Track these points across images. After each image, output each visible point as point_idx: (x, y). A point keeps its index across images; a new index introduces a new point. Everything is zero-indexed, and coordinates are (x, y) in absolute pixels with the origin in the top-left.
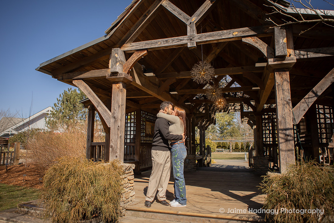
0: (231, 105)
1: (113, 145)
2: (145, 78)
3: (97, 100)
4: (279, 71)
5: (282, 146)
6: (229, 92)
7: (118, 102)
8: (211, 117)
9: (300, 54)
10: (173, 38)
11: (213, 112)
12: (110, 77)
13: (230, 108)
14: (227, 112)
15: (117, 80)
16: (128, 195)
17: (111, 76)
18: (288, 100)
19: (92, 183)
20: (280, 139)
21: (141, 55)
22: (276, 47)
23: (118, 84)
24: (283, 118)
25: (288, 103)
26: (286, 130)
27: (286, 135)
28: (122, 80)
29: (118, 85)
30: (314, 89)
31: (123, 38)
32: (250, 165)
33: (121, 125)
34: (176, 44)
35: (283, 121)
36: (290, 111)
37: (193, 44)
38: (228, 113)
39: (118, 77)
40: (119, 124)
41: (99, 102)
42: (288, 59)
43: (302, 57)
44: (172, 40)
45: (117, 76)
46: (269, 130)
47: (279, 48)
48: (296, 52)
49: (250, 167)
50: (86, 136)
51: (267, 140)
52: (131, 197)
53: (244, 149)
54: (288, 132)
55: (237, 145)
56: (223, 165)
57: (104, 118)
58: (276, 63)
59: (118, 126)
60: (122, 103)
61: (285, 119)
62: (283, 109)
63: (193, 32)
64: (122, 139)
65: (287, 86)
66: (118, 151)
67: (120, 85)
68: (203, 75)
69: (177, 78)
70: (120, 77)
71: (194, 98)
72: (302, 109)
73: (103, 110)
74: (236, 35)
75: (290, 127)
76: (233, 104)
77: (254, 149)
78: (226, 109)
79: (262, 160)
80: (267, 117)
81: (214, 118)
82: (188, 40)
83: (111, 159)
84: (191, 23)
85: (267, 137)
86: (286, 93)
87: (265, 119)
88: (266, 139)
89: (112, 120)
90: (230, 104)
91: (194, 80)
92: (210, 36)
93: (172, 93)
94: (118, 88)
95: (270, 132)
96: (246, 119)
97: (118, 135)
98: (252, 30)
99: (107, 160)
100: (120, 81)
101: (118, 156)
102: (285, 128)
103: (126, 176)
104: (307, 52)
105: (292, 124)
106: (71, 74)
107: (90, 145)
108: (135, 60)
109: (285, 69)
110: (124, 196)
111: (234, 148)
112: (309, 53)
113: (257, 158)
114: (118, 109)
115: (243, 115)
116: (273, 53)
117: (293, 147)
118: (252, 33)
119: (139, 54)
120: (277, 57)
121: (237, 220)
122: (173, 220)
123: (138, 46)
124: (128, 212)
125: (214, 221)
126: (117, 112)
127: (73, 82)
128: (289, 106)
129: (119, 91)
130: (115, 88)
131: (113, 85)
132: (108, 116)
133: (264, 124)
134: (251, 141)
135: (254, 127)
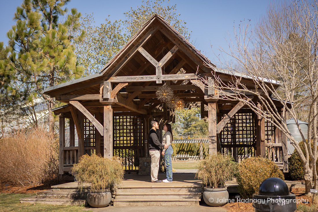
1: (106, 148)
2: (120, 95)
4: (210, 103)
5: (210, 146)
7: (109, 119)
10: (146, 76)
12: (103, 102)
13: (191, 105)
15: (107, 104)
18: (214, 120)
21: (124, 86)
24: (211, 130)
25: (214, 122)
26: (212, 137)
27: (212, 140)
28: (111, 103)
29: (108, 107)
30: (229, 114)
31: (110, 72)
34: (148, 80)
37: (160, 81)
38: (190, 109)
41: (93, 118)
42: (215, 96)
44: (146, 77)
45: (108, 101)
47: (210, 90)
54: (213, 138)
57: (98, 129)
58: (208, 98)
59: (110, 135)
60: (111, 119)
62: (211, 125)
63: (160, 73)
65: (214, 112)
67: (110, 107)
69: (143, 91)
70: (110, 101)
72: (222, 125)
73: (97, 123)
74: (187, 78)
75: (215, 135)
81: (173, 115)
82: (156, 78)
84: (158, 67)
85: (225, 138)
86: (213, 116)
89: (105, 131)
93: (135, 100)
94: (108, 109)
97: (109, 141)
98: (196, 75)
101: (110, 155)
102: (212, 136)
105: (216, 133)
106: (68, 96)
107: (62, 149)
108: (119, 89)
109: (214, 102)
114: (109, 123)
115: (204, 114)
116: (207, 91)
117: (216, 146)
118: (196, 77)
119: (122, 85)
120: (209, 95)
121: (186, 188)
122: (149, 192)
123: (122, 80)
124: (119, 190)
125: (173, 190)
126: (108, 126)
127: (70, 102)
128: (215, 123)
129: (109, 111)
130: (106, 109)
131: (104, 106)
132: (101, 128)
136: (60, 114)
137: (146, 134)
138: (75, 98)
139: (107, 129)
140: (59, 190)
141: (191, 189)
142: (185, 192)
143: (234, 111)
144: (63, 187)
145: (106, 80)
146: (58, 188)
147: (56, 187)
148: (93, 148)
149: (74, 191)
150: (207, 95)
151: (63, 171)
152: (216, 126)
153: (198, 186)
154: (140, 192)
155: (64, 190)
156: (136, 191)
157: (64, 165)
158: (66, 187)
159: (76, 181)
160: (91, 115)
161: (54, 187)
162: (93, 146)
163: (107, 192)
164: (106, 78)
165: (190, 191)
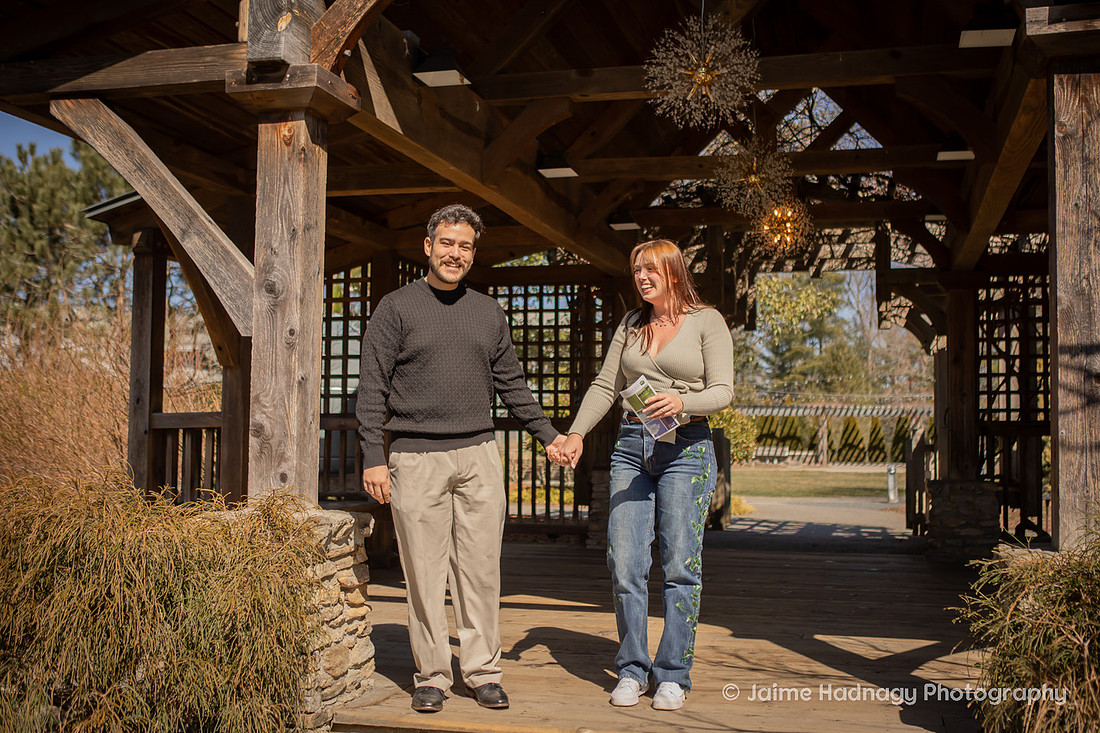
0: (829, 237)
1: (266, 424)
2: (420, 97)
3: (183, 201)
5: (1071, 427)
6: (824, 172)
7: (286, 213)
8: (734, 292)
11: (746, 272)
12: (246, 88)
13: (825, 251)
14: (812, 270)
15: (279, 103)
16: (340, 658)
17: (249, 81)
19: (168, 602)
20: (1061, 392)
23: (286, 120)
24: (1080, 293)
27: (1090, 375)
28: (306, 100)
29: (285, 129)
32: (913, 519)
33: (303, 327)
38: (817, 274)
39: (286, 86)
40: (295, 319)
41: (190, 210)
45: (280, 79)
46: (1006, 355)
49: (910, 532)
50: (123, 385)
51: (994, 406)
52: (357, 666)
53: (882, 450)
55: (849, 428)
56: (785, 523)
57: (217, 291)
58: (1059, 28)
59: (292, 332)
60: (307, 215)
61: (1090, 298)
64: (309, 391)
66: (292, 452)
67: (300, 128)
68: (704, 83)
69: (578, 97)
70: (295, 86)
71: (656, 203)
73: (214, 250)
76: (839, 232)
77: (932, 448)
78: (804, 259)
79: (970, 500)
80: (998, 294)
81: (750, 301)
83: (258, 489)
85: (998, 392)
87: (990, 304)
88: (990, 401)
89: (260, 302)
90: (827, 231)
91: (659, 111)
93: (549, 173)
94: (288, 145)
95: (1009, 368)
96: (901, 305)
97: (289, 372)
99: (237, 493)
100: (298, 109)
101: (291, 475)
102: (1086, 341)
103: (330, 567)
107: (144, 425)
110: (323, 664)
111: (836, 446)
113: (945, 487)
114: (286, 245)
115: (889, 284)
126: (283, 264)
127: (53, 109)
129: (289, 159)
130: (272, 144)
131: (262, 127)
132: (237, 281)
133: (983, 329)
134: (916, 412)
135: (934, 342)
136: (137, 236)
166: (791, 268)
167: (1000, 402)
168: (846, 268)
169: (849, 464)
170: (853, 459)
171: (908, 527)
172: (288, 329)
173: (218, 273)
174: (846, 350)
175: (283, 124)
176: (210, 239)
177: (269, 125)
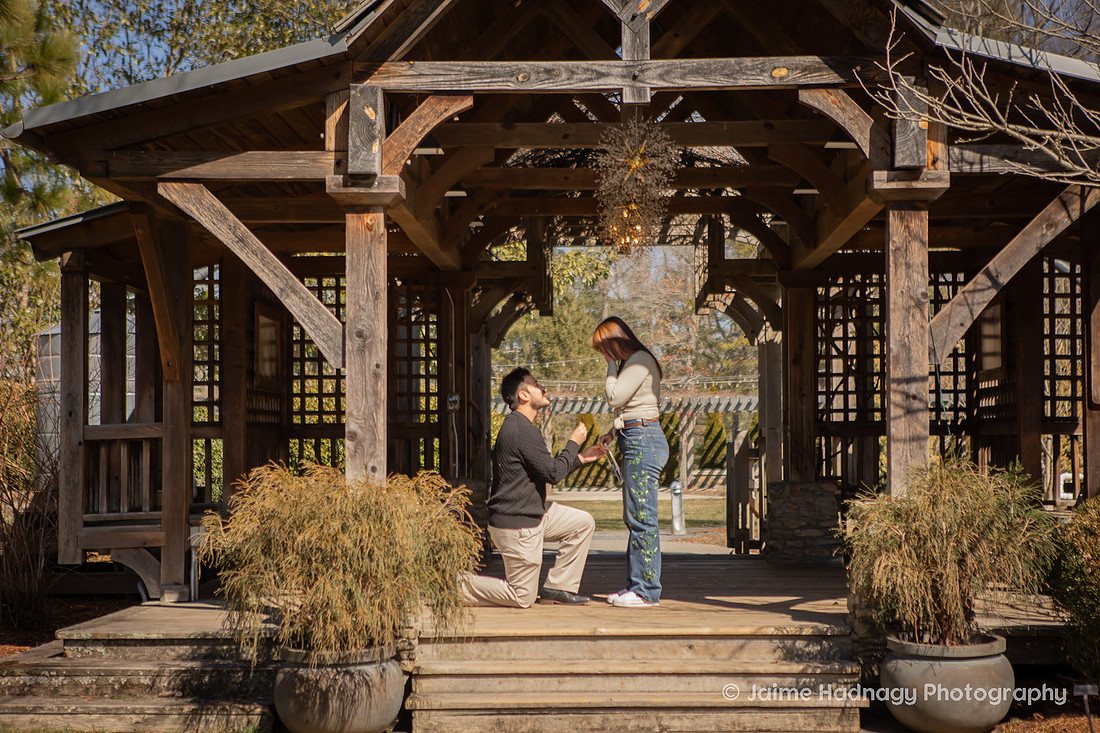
1: (359, 431)
4: (900, 209)
5: (898, 427)
7: (371, 280)
9: (962, 160)
10: (571, 63)
12: (343, 190)
15: (366, 201)
17: (345, 185)
18: (920, 296)
20: (892, 407)
21: (451, 113)
22: (899, 140)
23: (369, 212)
24: (904, 346)
25: (919, 305)
26: (909, 380)
27: (907, 396)
28: (388, 201)
29: (368, 218)
30: (991, 265)
34: (582, 86)
35: (903, 355)
36: (922, 327)
37: (640, 92)
39: (374, 191)
40: (381, 357)
42: (930, 176)
43: (966, 168)
44: (568, 69)
45: (370, 185)
47: (905, 143)
48: (951, 152)
49: (731, 551)
51: (832, 406)
54: (913, 388)
58: (893, 185)
59: (378, 366)
60: (385, 281)
61: (909, 349)
62: (906, 322)
63: (643, 51)
65: (919, 255)
66: (380, 451)
67: (377, 219)
70: (380, 191)
72: (957, 320)
74: (781, 78)
75: (921, 374)
79: (810, 500)
82: (623, 77)
84: (633, 18)
85: (837, 392)
86: (915, 275)
88: (829, 402)
89: (352, 344)
92: (698, 73)
93: (449, 194)
94: (370, 230)
97: (376, 394)
98: (830, 67)
100: (379, 206)
101: (380, 467)
102: (907, 375)
104: (983, 154)
105: (926, 363)
106: (152, 158)
107: (78, 437)
108: (428, 130)
109: (919, 204)
112: (985, 157)
113: (788, 487)
114: (371, 303)
116: (889, 149)
117: (925, 428)
118: (831, 77)
119: (443, 107)
120: (899, 169)
121: (770, 637)
122: (581, 658)
123: (441, 79)
124: (427, 648)
125: (706, 647)
126: (369, 317)
127: (161, 190)
128: (922, 311)
129: (372, 241)
130: (358, 229)
131: (349, 216)
132: (328, 328)
133: (821, 327)
134: (689, 405)
135: (762, 333)
136: (67, 255)
137: (452, 365)
138: (189, 169)
139: (360, 334)
140: (101, 649)
141: (800, 644)
142: (763, 658)
143: (1016, 252)
144: (120, 635)
145: (361, 77)
146: (95, 641)
147: (84, 636)
148: (208, 431)
149: (179, 657)
150: (890, 166)
151: (80, 551)
152: (927, 326)
153: (836, 630)
154: (531, 658)
155: (127, 649)
156: (513, 655)
157: (89, 517)
158: (137, 635)
159: (149, 599)
160: (273, 261)
161: (75, 637)
162: (211, 423)
163: (387, 661)
164: (358, 67)
165: (791, 655)
166: (594, 242)
167: (838, 402)
168: (659, 243)
169: (584, 489)
170: (590, 482)
171: (729, 546)
172: (375, 363)
173: (312, 322)
174: (574, 307)
175: (365, 215)
176: (304, 296)
177: (355, 215)
